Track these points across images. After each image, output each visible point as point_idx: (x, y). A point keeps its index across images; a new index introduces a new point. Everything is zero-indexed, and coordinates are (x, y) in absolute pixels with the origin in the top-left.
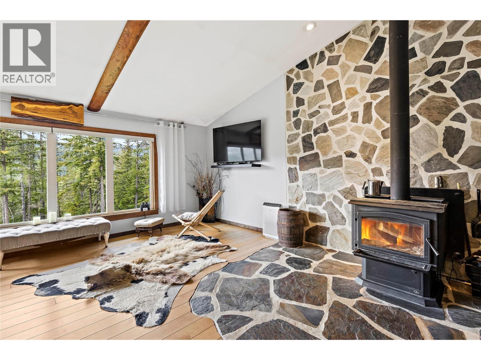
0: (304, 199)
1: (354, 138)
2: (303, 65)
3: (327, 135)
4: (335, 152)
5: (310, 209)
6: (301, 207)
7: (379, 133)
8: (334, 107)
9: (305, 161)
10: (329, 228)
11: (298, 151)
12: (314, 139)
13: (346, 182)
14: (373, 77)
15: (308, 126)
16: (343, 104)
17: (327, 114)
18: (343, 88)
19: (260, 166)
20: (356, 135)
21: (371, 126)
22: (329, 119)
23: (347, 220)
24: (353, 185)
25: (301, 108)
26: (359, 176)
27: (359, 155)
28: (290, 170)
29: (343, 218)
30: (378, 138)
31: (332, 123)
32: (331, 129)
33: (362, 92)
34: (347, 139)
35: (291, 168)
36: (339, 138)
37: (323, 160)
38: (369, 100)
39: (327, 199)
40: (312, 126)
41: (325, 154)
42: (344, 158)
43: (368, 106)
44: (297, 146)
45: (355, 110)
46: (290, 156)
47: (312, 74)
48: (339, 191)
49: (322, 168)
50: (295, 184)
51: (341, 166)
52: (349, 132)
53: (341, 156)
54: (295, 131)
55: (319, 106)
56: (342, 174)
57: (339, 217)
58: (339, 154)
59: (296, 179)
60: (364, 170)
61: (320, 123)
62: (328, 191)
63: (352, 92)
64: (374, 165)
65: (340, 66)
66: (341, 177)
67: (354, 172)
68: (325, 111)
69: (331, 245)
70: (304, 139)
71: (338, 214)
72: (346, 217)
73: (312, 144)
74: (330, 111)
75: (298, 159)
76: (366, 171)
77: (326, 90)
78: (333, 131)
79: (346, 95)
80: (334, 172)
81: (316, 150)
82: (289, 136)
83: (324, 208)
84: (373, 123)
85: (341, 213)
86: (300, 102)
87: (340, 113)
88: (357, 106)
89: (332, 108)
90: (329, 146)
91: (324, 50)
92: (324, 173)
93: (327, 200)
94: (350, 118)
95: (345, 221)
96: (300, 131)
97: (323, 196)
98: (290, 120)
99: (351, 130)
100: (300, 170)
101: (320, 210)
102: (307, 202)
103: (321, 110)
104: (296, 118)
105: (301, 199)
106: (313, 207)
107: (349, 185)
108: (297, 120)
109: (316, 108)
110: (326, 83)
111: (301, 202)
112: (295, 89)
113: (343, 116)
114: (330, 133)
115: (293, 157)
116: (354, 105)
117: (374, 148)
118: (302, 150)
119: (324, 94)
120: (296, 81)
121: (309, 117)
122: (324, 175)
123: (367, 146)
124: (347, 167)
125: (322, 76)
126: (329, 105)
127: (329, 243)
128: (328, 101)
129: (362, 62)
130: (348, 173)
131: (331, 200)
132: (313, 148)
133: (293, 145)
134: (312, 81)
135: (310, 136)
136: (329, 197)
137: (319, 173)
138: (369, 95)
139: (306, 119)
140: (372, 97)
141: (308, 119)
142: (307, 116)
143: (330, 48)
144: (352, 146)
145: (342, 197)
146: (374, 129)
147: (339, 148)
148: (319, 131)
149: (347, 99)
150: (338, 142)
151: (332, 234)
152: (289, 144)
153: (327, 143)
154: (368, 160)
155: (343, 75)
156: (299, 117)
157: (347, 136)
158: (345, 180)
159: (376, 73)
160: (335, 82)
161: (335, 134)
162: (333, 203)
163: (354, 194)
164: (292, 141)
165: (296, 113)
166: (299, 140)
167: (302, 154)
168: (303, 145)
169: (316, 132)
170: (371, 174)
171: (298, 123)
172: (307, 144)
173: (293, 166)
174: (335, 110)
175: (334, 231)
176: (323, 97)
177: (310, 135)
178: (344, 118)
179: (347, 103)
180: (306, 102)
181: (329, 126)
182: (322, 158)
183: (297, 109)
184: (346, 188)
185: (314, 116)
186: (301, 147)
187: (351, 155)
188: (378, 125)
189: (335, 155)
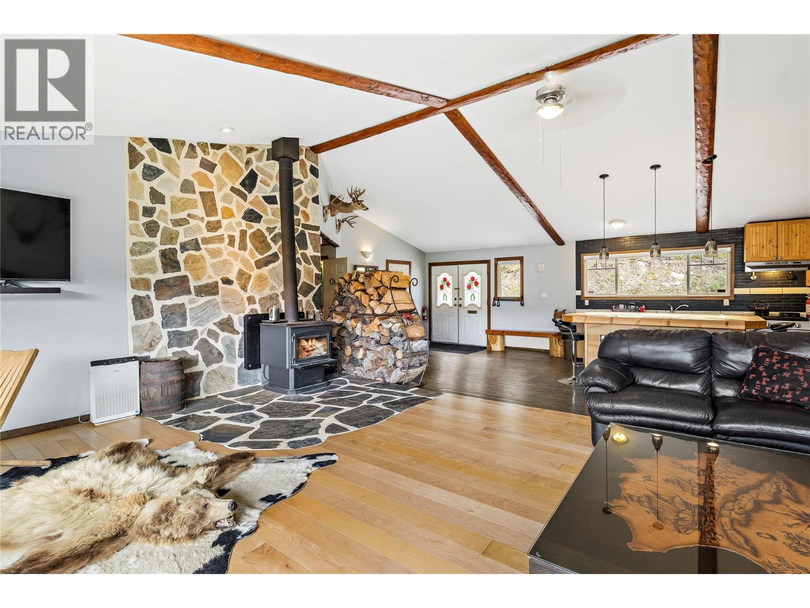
0: (165, 340)
1: (231, 263)
2: (162, 144)
3: (200, 255)
4: (210, 277)
5: (174, 354)
6: (159, 353)
7: (253, 262)
8: (208, 222)
9: (166, 285)
10: (202, 372)
11: (153, 271)
12: (181, 257)
13: (223, 312)
14: (247, 206)
15: (171, 237)
16: (219, 222)
17: (200, 229)
18: (220, 205)
19: (58, 290)
20: (233, 261)
21: (246, 254)
22: (202, 236)
23: (225, 356)
24: (230, 315)
25: (158, 207)
26: (236, 305)
27: (235, 282)
28: (136, 299)
29: (220, 354)
30: (252, 267)
31: (206, 241)
32: (205, 248)
33: (239, 217)
34: (224, 264)
35: (139, 297)
36: (215, 260)
37: (194, 286)
38: (244, 227)
39: (199, 335)
40: (177, 237)
41: (198, 278)
42: (221, 285)
43: (243, 233)
44: (152, 262)
45: (232, 233)
46: (137, 277)
47: (179, 166)
48: (214, 324)
49: (193, 296)
50: (146, 321)
51: (217, 293)
52: (225, 256)
53: (217, 283)
54: (147, 239)
55: (189, 215)
56: (218, 304)
57: (216, 354)
58: (214, 280)
59: (150, 313)
60: (240, 299)
61: (190, 237)
62: (202, 325)
63: (228, 214)
64: (249, 294)
65: (215, 176)
66: (217, 307)
67: (230, 301)
68: (197, 224)
69: (206, 391)
70: (163, 254)
71: (214, 351)
72: (223, 353)
73: (178, 262)
74: (203, 226)
75: (153, 282)
76: (242, 299)
77: (197, 196)
78: (208, 251)
79: (222, 213)
80: (208, 301)
81: (183, 273)
82: (134, 244)
83: (196, 348)
84: (248, 251)
85: (217, 349)
86: (157, 197)
87: (216, 231)
88: (233, 229)
89: (205, 222)
90: (203, 268)
91: (196, 144)
92: (195, 302)
93: (200, 337)
94: (227, 240)
95: (222, 357)
96: (157, 240)
97: (195, 332)
98: (137, 219)
99: (228, 254)
100: (157, 298)
101: (191, 351)
102: (170, 345)
103: (190, 220)
104: (148, 219)
105: (158, 343)
106: (180, 349)
107: (225, 315)
108: (150, 222)
109: (183, 215)
110: (198, 188)
111: (159, 347)
112: (146, 173)
113: (220, 236)
114: (203, 252)
115: (143, 279)
116: (230, 227)
117: (250, 276)
118: (161, 270)
119: (196, 201)
120: (147, 161)
121: (172, 223)
122: (194, 305)
123: (243, 274)
124: (223, 296)
125: (193, 175)
126: (203, 218)
127: (203, 391)
128: (200, 211)
129: (238, 186)
130: (225, 302)
131: (205, 336)
132: (179, 269)
133: (143, 259)
134: (178, 176)
135: (175, 252)
136: (202, 333)
137: (189, 302)
138: (244, 222)
139: (167, 226)
140: (247, 225)
141: (170, 226)
142: (169, 221)
143: (204, 146)
144: (229, 272)
145: (218, 331)
146: (249, 258)
147: (214, 272)
148: (188, 247)
149: (224, 218)
150: (214, 266)
151: (207, 377)
152: (134, 258)
153: (199, 265)
154: (244, 288)
155: (220, 190)
156: (154, 218)
157: (224, 260)
158: (222, 310)
159: (250, 203)
160: (209, 192)
161: (209, 255)
162: (208, 339)
163: (232, 325)
164: (140, 253)
165: (148, 212)
166: (155, 254)
167: (160, 275)
168: (162, 263)
169: (184, 248)
170: (247, 302)
171: (153, 227)
172: (169, 260)
173: (142, 293)
174: (209, 226)
175: (209, 373)
176: (193, 204)
177: (175, 249)
178: (220, 239)
179: (224, 223)
180: (168, 200)
181: (203, 244)
182: (193, 284)
183: (151, 205)
184: (223, 319)
185: (181, 225)
186: (159, 264)
187: (227, 282)
188: (252, 255)
189: (210, 281)
